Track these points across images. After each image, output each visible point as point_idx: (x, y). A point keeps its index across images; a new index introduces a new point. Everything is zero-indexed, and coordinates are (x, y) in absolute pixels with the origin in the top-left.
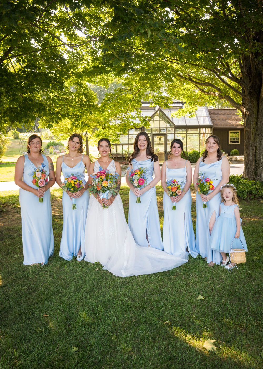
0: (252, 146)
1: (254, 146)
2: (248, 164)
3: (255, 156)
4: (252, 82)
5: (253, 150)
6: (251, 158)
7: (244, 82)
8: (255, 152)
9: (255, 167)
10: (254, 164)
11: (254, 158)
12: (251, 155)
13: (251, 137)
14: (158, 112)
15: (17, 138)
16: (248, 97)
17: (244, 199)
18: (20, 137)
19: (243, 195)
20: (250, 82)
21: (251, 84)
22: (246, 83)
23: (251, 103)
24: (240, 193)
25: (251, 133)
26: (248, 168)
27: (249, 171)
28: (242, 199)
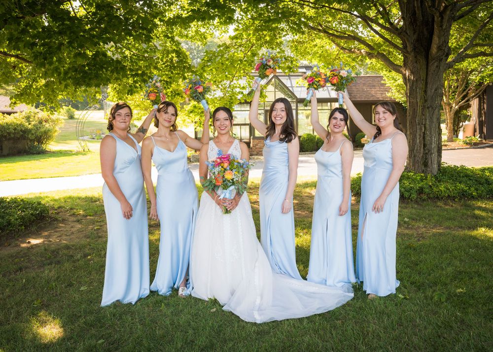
0: (419, 124)
1: (422, 124)
2: (413, 150)
3: (424, 138)
4: (417, 33)
5: (421, 129)
6: (418, 141)
7: (407, 33)
8: (424, 133)
9: (424, 154)
10: (422, 150)
11: (422, 142)
12: (418, 137)
13: (418, 111)
14: (273, 80)
15: (71, 117)
16: (412, 54)
17: (412, 200)
18: (76, 116)
19: (411, 195)
20: (414, 33)
21: (415, 37)
22: (409, 34)
23: (416, 62)
24: (406, 192)
25: (417, 106)
26: (414, 156)
27: (416, 160)
28: (409, 200)
